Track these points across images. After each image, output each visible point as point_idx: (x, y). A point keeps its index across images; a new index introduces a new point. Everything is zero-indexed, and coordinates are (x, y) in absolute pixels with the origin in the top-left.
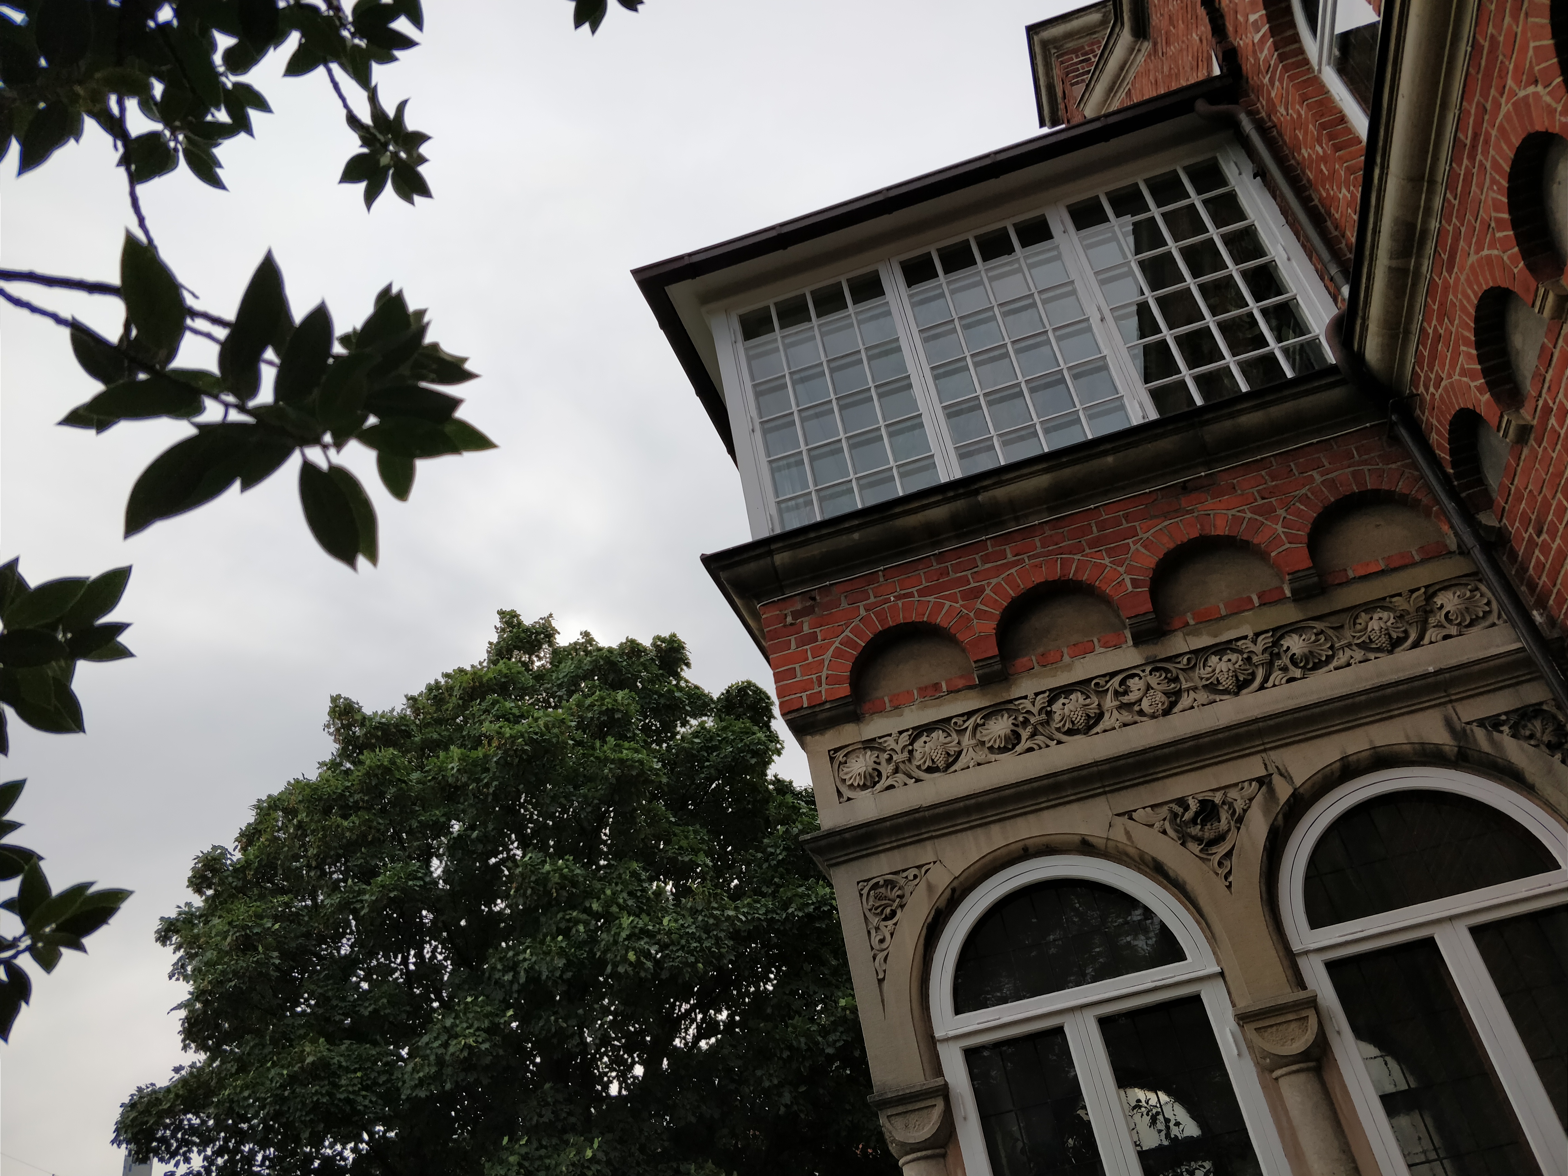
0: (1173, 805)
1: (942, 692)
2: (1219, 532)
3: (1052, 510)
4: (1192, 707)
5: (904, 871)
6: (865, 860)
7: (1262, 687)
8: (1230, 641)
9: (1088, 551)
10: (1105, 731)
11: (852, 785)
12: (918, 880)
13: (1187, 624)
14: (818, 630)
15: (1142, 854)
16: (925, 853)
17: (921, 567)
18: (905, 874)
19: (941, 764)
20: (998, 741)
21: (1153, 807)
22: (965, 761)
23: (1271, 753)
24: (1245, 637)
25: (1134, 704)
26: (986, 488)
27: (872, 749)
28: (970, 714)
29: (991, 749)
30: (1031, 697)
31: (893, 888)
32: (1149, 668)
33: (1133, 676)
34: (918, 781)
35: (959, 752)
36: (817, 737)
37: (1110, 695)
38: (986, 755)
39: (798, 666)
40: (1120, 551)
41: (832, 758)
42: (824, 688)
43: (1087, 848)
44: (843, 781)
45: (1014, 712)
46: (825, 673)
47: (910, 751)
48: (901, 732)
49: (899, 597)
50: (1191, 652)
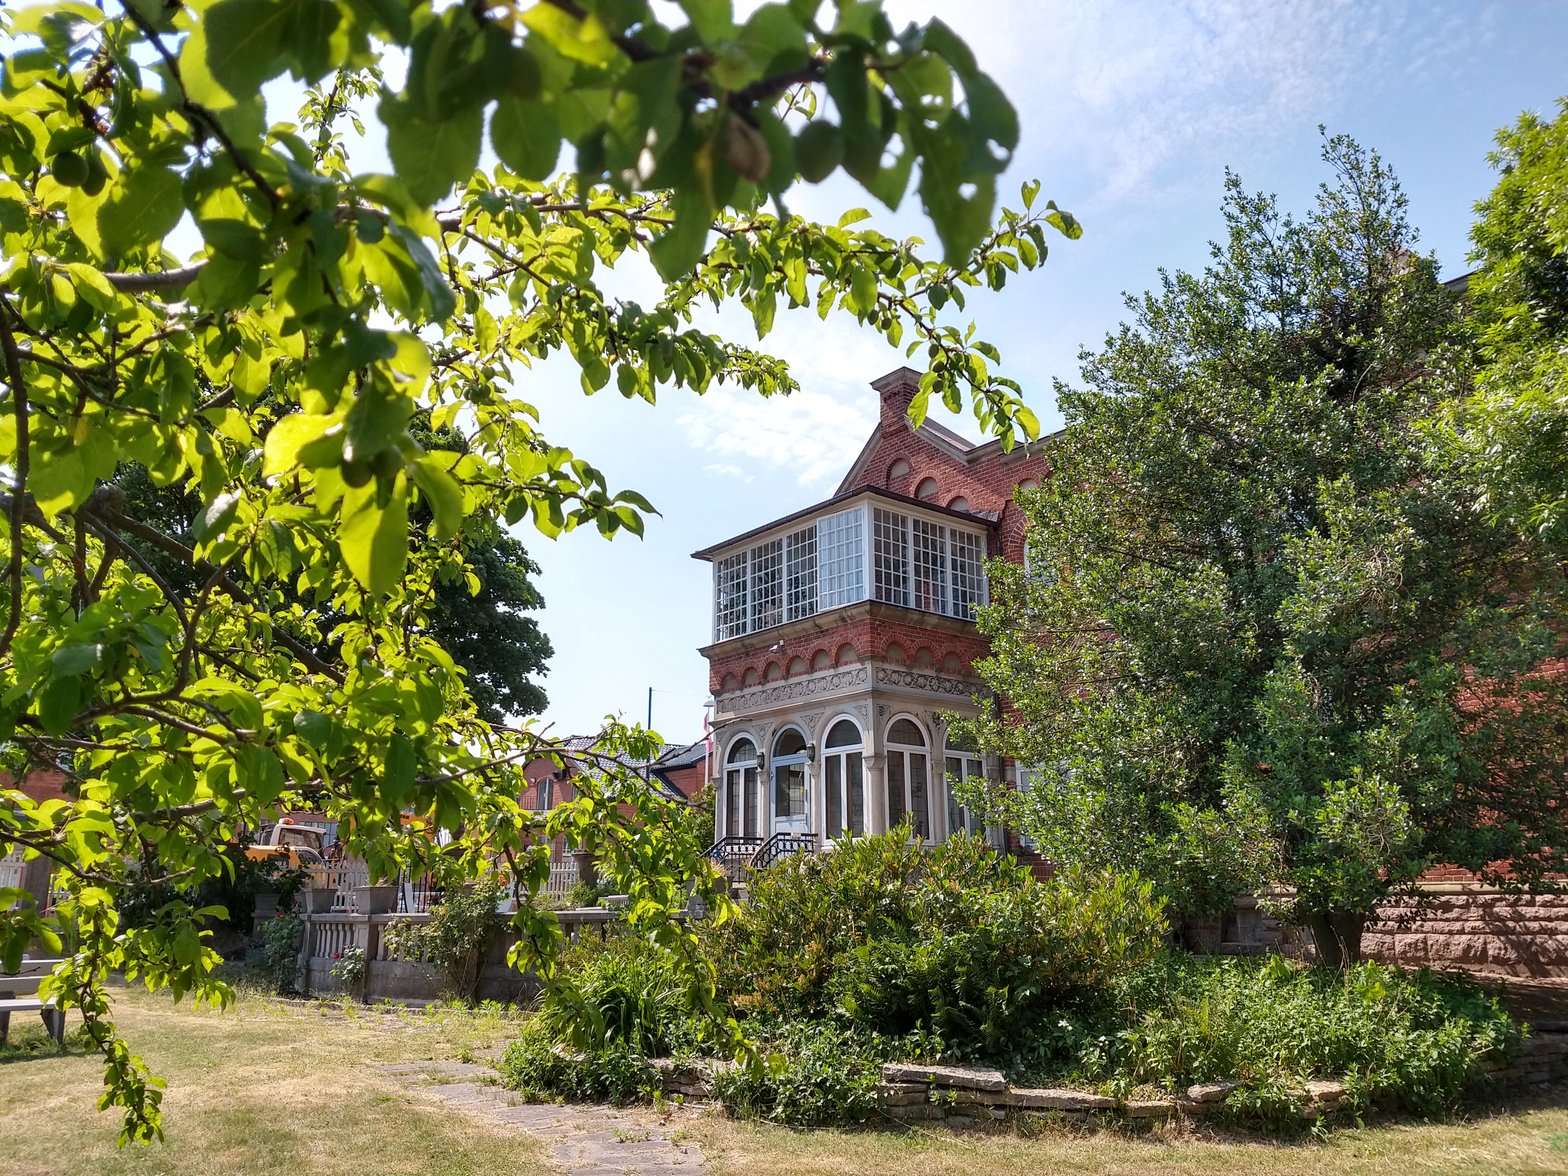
0: (933, 713)
1: (899, 663)
3: (932, 628)
6: (879, 699)
8: (950, 679)
9: (935, 643)
10: (926, 690)
11: (878, 679)
12: (887, 709)
13: (945, 671)
14: (881, 632)
15: (926, 721)
16: (890, 703)
17: (904, 627)
18: (885, 706)
21: (929, 712)
22: (901, 684)
25: (932, 686)
26: (926, 616)
27: (884, 671)
28: (904, 672)
29: (906, 683)
30: (915, 674)
31: (883, 709)
32: (936, 678)
33: (933, 679)
34: (892, 684)
35: (900, 681)
36: (874, 662)
37: (928, 681)
38: (905, 685)
39: (876, 641)
40: (940, 646)
41: (876, 669)
42: (880, 650)
43: (916, 715)
44: (877, 677)
45: (912, 676)
46: (881, 646)
47: (891, 676)
48: (890, 670)
49: (899, 633)
50: (944, 678)
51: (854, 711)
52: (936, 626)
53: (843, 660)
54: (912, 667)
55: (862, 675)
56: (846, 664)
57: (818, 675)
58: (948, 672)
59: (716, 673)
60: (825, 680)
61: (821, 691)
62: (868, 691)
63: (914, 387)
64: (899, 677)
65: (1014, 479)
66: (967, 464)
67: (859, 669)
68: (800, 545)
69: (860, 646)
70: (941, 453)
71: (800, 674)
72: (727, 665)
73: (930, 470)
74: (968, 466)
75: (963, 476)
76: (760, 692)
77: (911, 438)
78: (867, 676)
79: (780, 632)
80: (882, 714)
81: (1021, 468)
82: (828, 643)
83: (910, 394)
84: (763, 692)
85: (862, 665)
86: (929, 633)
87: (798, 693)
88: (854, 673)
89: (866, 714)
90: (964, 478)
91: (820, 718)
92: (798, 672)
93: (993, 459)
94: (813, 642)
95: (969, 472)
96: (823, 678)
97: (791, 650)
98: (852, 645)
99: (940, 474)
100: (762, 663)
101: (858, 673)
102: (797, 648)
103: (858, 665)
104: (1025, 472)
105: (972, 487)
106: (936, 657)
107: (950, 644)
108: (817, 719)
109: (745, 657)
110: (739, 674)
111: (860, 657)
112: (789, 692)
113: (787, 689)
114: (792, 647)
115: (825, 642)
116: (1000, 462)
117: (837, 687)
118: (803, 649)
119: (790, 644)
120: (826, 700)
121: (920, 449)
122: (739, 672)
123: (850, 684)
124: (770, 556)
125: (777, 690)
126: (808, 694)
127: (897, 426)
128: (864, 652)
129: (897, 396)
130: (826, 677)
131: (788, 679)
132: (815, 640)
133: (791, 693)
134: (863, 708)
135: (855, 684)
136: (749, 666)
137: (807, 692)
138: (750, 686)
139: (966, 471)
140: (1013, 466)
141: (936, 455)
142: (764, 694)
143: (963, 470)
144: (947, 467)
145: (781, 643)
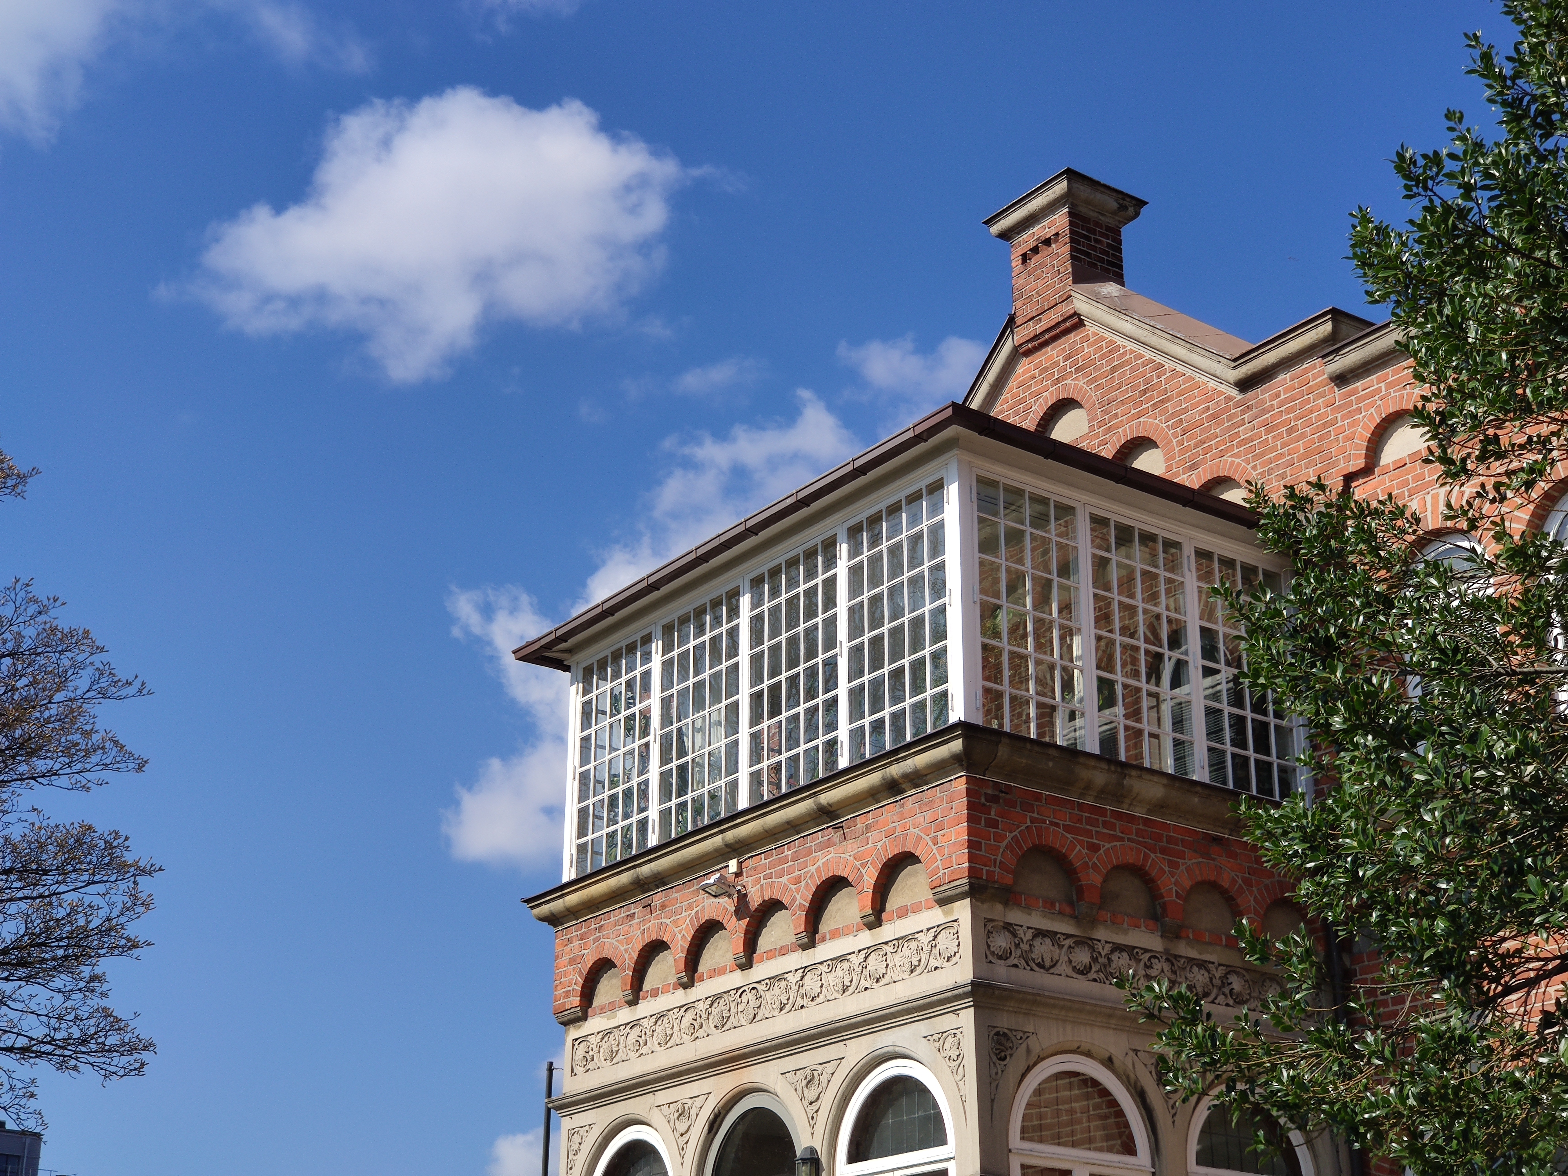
1: (1055, 909)
2: (1223, 884)
3: (1149, 812)
5: (1016, 1031)
6: (995, 1012)
7: (1213, 1002)
8: (1206, 961)
9: (1159, 855)
11: (993, 952)
12: (1020, 1042)
13: (1188, 937)
14: (1000, 820)
15: (1137, 1080)
16: (1030, 1024)
17: (1068, 806)
18: (1014, 1033)
19: (1048, 964)
20: (1080, 965)
22: (1061, 969)
24: (1213, 963)
26: (1130, 776)
27: (1009, 931)
28: (1068, 936)
29: (1074, 968)
30: (1103, 942)
31: (1008, 1039)
32: (1164, 957)
33: (1156, 957)
34: (1032, 970)
35: (1057, 962)
36: (979, 904)
37: (1142, 964)
38: (1071, 970)
39: (983, 842)
40: (1173, 865)
41: (985, 925)
42: (997, 869)
43: (1109, 1063)
44: (989, 946)
45: (1092, 948)
46: (999, 858)
47: (1030, 945)
48: (1028, 928)
49: (1051, 823)
50: (1186, 958)
51: (922, 1049)
52: (1160, 807)
53: (894, 901)
54: (1093, 922)
55: (945, 941)
56: (903, 913)
57: (824, 951)
58: (1197, 940)
59: (572, 961)
60: (846, 965)
61: (836, 995)
62: (963, 986)
63: (1097, 224)
64: (1052, 948)
65: (1364, 417)
66: (1237, 392)
67: (938, 926)
68: (784, 596)
69: (939, 858)
70: (1168, 375)
71: (783, 951)
72: (598, 939)
73: (1142, 419)
74: (1239, 397)
75: (1226, 424)
76: (680, 1007)
77: (1092, 346)
78: (959, 945)
79: (730, 835)
80: (1003, 1054)
81: (1382, 385)
82: (855, 858)
83: (1088, 238)
84: (687, 1007)
85: (945, 914)
86: (1141, 827)
87: (777, 1005)
88: (925, 939)
89: (958, 1056)
90: (1229, 429)
91: (833, 1074)
92: (778, 947)
93: (1306, 371)
94: (815, 857)
95: (1243, 412)
96: (842, 959)
97: (758, 886)
98: (917, 857)
99: (1168, 426)
100: (684, 926)
101: (935, 937)
102: (774, 880)
103: (936, 916)
104: (1393, 395)
105: (1252, 449)
106: (1162, 897)
107: (1201, 860)
108: (824, 1079)
109: (640, 915)
110: (627, 961)
111: (938, 890)
112: (753, 1004)
113: (749, 996)
114: (761, 875)
115: (846, 856)
116: (1326, 376)
117: (877, 981)
118: (788, 880)
119: (755, 869)
120: (849, 1018)
121: (1114, 370)
122: (626, 956)
123: (912, 972)
124: (707, 637)
125: (722, 1001)
126: (802, 1007)
127: (1053, 317)
128: (950, 876)
129: (1053, 246)
130: (850, 954)
131: (751, 967)
132: (819, 853)
133: (759, 1007)
134: (950, 1039)
135: (926, 971)
136: (653, 937)
137: (800, 1002)
138: (655, 993)
139: (1233, 411)
140: (1359, 384)
141: (1156, 381)
142: (690, 1015)
143: (1227, 410)
144: (1184, 406)
145: (733, 865)
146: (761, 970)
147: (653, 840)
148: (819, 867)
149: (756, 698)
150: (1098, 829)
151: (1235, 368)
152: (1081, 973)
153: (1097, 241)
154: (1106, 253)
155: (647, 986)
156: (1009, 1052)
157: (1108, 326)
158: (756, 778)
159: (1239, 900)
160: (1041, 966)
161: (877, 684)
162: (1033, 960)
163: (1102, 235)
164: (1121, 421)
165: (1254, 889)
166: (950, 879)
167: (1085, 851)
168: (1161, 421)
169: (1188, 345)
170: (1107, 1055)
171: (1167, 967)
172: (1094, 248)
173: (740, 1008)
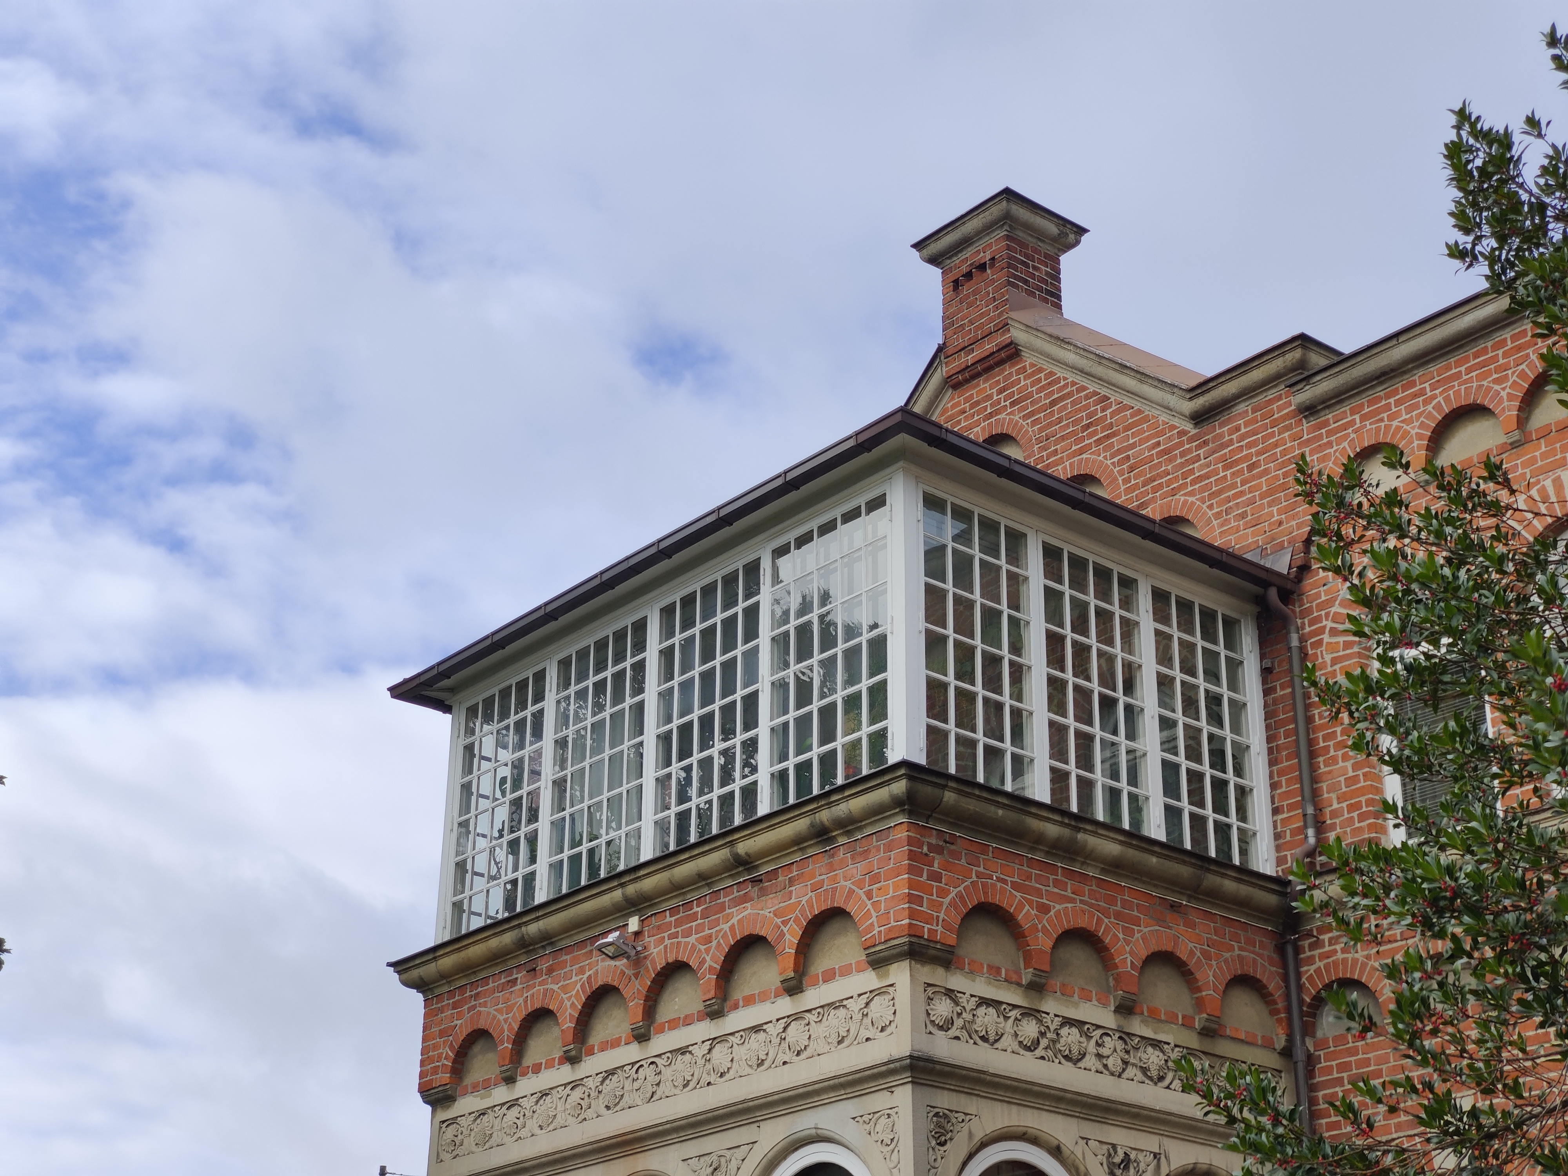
0: (1110, 1147)
1: (1000, 976)
2: (1181, 956)
4: (1132, 1080)
5: (957, 1112)
6: (934, 1090)
7: (1168, 1087)
8: (1160, 1042)
9: (1112, 920)
10: (1085, 1069)
12: (963, 1124)
13: (1142, 1013)
16: (972, 1105)
18: (956, 1115)
19: (992, 1039)
20: (1027, 1039)
21: (1099, 1141)
22: (1006, 1044)
23: (1165, 1139)
24: (1168, 1044)
25: (1103, 1057)
28: (1015, 1007)
29: (1020, 1043)
30: (1052, 1015)
31: (948, 1122)
32: (1117, 1035)
33: (1108, 1035)
34: (975, 1043)
35: (1002, 1034)
36: (919, 966)
37: (1093, 1042)
38: (1017, 1047)
39: (925, 896)
40: (1129, 932)
41: (925, 991)
42: (940, 928)
43: (1056, 1152)
44: (928, 1014)
45: (1040, 1021)
46: (942, 915)
47: (974, 1015)
48: (972, 996)
49: (999, 879)
50: (1141, 1037)
53: (821, 965)
54: (1042, 993)
55: (880, 1010)
56: (829, 976)
57: (736, 1020)
58: (1152, 1017)
59: (442, 1034)
60: (761, 1036)
61: (748, 1070)
62: (901, 1059)
63: (1035, 251)
64: (998, 1020)
65: (1335, 452)
66: (1191, 426)
67: (871, 992)
68: (699, 627)
69: (874, 914)
70: (1114, 408)
71: (688, 1021)
72: (474, 1007)
73: (1084, 456)
74: (1194, 432)
75: (1179, 461)
76: (565, 1085)
77: (1029, 378)
78: (895, 1013)
79: (631, 889)
80: (943, 1139)
81: (1357, 417)
82: (775, 915)
83: (1027, 266)
84: (575, 1085)
85: (880, 977)
86: (1094, 888)
87: (680, 1082)
88: (855, 1006)
89: (892, 1140)
90: (1182, 465)
91: (743, 1160)
92: (682, 1016)
93: (1270, 402)
94: (728, 914)
95: (1198, 447)
96: (757, 1029)
97: (662, 947)
98: (849, 914)
99: (1113, 463)
100: (574, 993)
101: (867, 1004)
102: (680, 939)
103: (869, 980)
104: (1368, 427)
105: (1208, 487)
106: (1116, 967)
107: (1157, 928)
108: (733, 1165)
109: (524, 980)
110: (506, 1033)
111: (873, 950)
112: (652, 1079)
113: (647, 1071)
114: (666, 935)
115: (765, 912)
116: (1293, 407)
117: (798, 1054)
118: (697, 940)
119: (659, 927)
120: (765, 1096)
121: (1053, 403)
122: (506, 1027)
123: (839, 1043)
124: (608, 673)
125: (615, 1078)
126: (709, 1084)
127: (989, 347)
128: (886, 934)
129: (989, 271)
130: (766, 1023)
131: (649, 1039)
132: (734, 910)
133: (658, 1084)
134: (883, 1121)
135: (856, 1043)
136: (538, 1005)
137: (706, 1079)
138: (537, 1069)
139: (1187, 446)
140: (1330, 416)
141: (1100, 415)
142: (578, 1093)
143: (1181, 444)
144: (1131, 441)
145: (633, 924)
146: (662, 1043)
147: (541, 896)
148: (733, 925)
149: (665, 739)
150: (1048, 888)
151: (1191, 399)
152: (1028, 1049)
153: (1035, 268)
154: (1046, 282)
155: (528, 1060)
156: (948, 1136)
157: (1048, 356)
158: (662, 826)
159: (1198, 975)
160: (984, 1039)
161: (803, 723)
162: (976, 1031)
163: (1040, 262)
164: (1062, 458)
165: (1214, 963)
166: (888, 938)
167: (1034, 912)
168: (1105, 457)
169: (1139, 376)
170: (1056, 1143)
171: (1120, 1045)
172: (1033, 276)
173: (636, 1085)
